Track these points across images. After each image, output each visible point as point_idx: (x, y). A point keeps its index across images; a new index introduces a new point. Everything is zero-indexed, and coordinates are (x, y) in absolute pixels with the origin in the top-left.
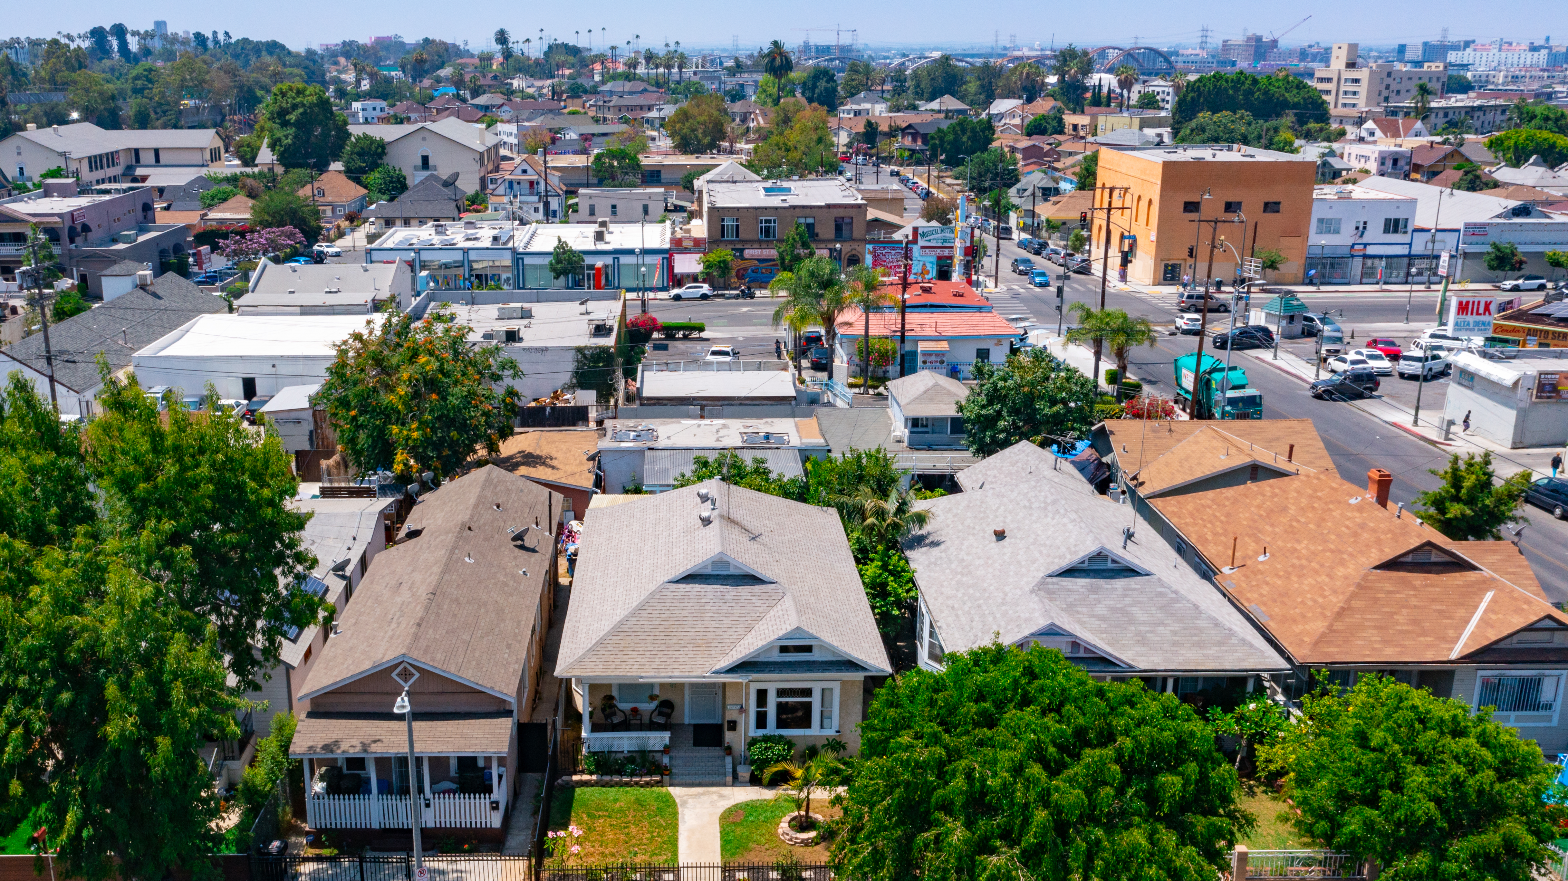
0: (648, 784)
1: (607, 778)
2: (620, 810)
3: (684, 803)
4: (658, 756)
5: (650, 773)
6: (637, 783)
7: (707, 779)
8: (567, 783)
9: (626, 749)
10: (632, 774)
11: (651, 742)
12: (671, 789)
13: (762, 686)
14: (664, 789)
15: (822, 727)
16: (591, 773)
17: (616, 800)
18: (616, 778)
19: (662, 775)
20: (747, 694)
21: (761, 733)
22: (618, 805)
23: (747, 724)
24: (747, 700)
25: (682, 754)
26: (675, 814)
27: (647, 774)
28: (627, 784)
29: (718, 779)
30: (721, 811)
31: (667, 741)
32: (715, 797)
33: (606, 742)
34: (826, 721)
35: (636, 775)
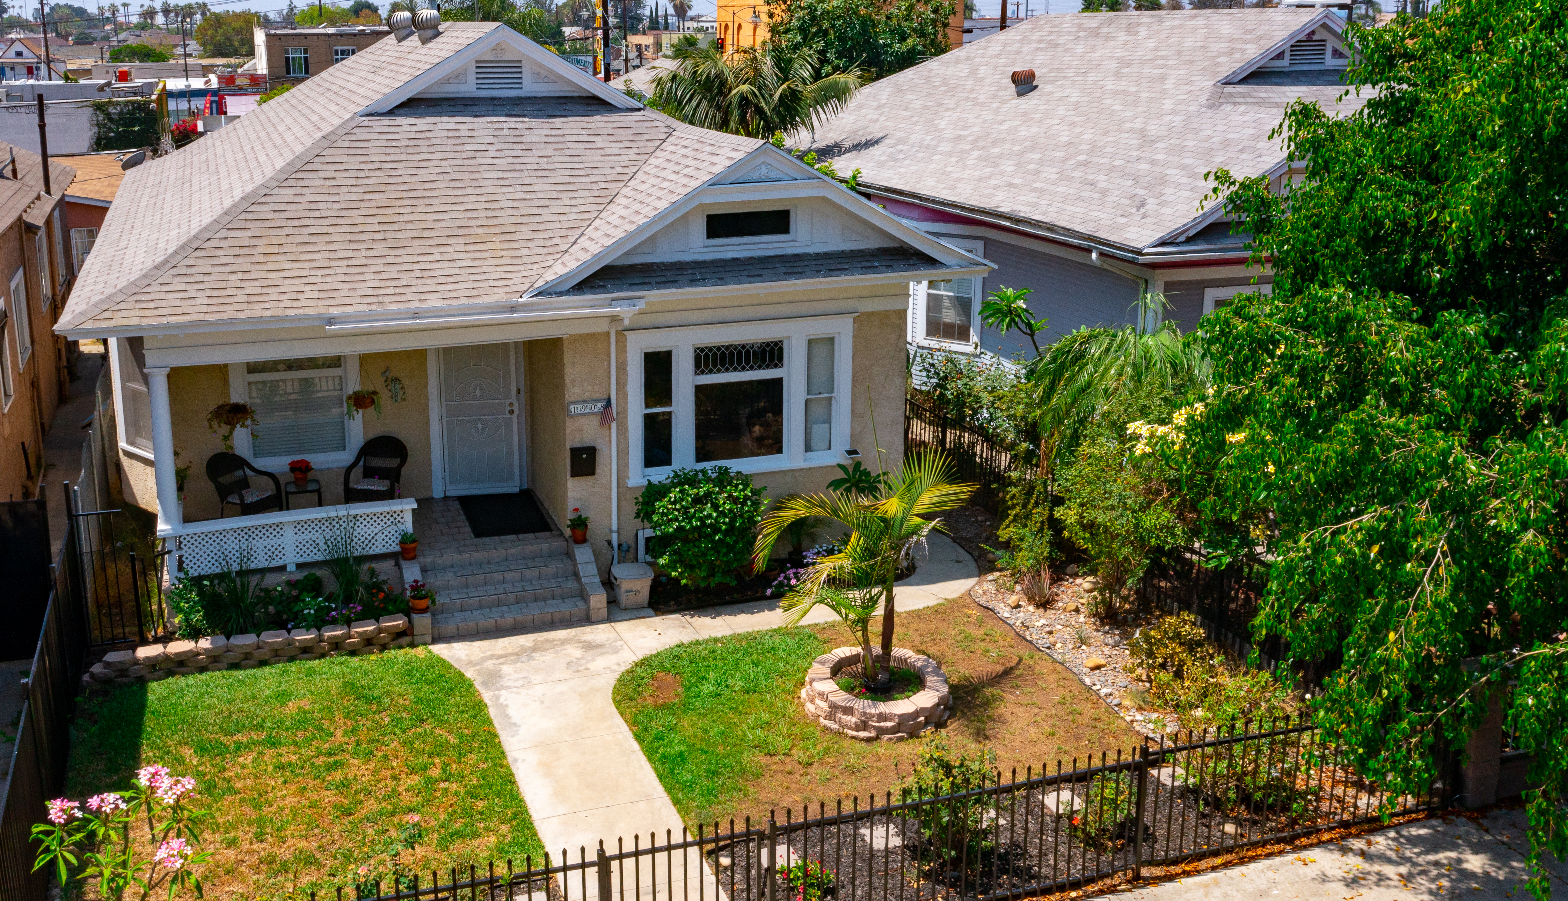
0: (369, 643)
1: (247, 640)
2: (302, 721)
3: (493, 678)
4: (385, 568)
5: (372, 613)
6: (337, 646)
7: (534, 612)
8: (122, 670)
9: (290, 558)
10: (320, 622)
11: (364, 531)
12: (440, 650)
13: (657, 342)
14: (420, 652)
15: (808, 448)
16: (195, 634)
17: (283, 697)
18: (274, 638)
19: (408, 612)
20: (622, 368)
21: (660, 475)
22: (292, 707)
23: (622, 453)
24: (621, 385)
25: (450, 557)
26: (479, 708)
27: (363, 617)
28: (307, 651)
29: (567, 608)
30: (609, 681)
31: (408, 525)
32: (575, 652)
33: (232, 545)
34: (818, 430)
35: (334, 622)
